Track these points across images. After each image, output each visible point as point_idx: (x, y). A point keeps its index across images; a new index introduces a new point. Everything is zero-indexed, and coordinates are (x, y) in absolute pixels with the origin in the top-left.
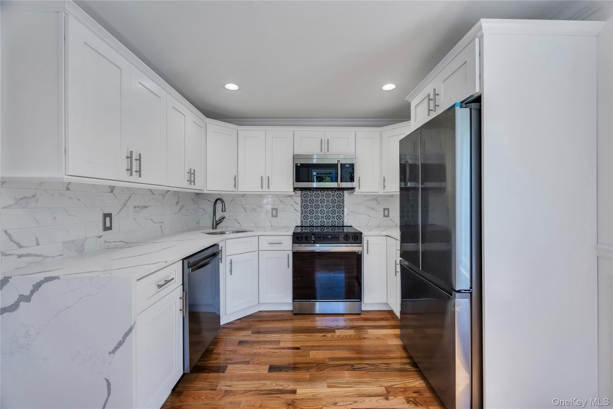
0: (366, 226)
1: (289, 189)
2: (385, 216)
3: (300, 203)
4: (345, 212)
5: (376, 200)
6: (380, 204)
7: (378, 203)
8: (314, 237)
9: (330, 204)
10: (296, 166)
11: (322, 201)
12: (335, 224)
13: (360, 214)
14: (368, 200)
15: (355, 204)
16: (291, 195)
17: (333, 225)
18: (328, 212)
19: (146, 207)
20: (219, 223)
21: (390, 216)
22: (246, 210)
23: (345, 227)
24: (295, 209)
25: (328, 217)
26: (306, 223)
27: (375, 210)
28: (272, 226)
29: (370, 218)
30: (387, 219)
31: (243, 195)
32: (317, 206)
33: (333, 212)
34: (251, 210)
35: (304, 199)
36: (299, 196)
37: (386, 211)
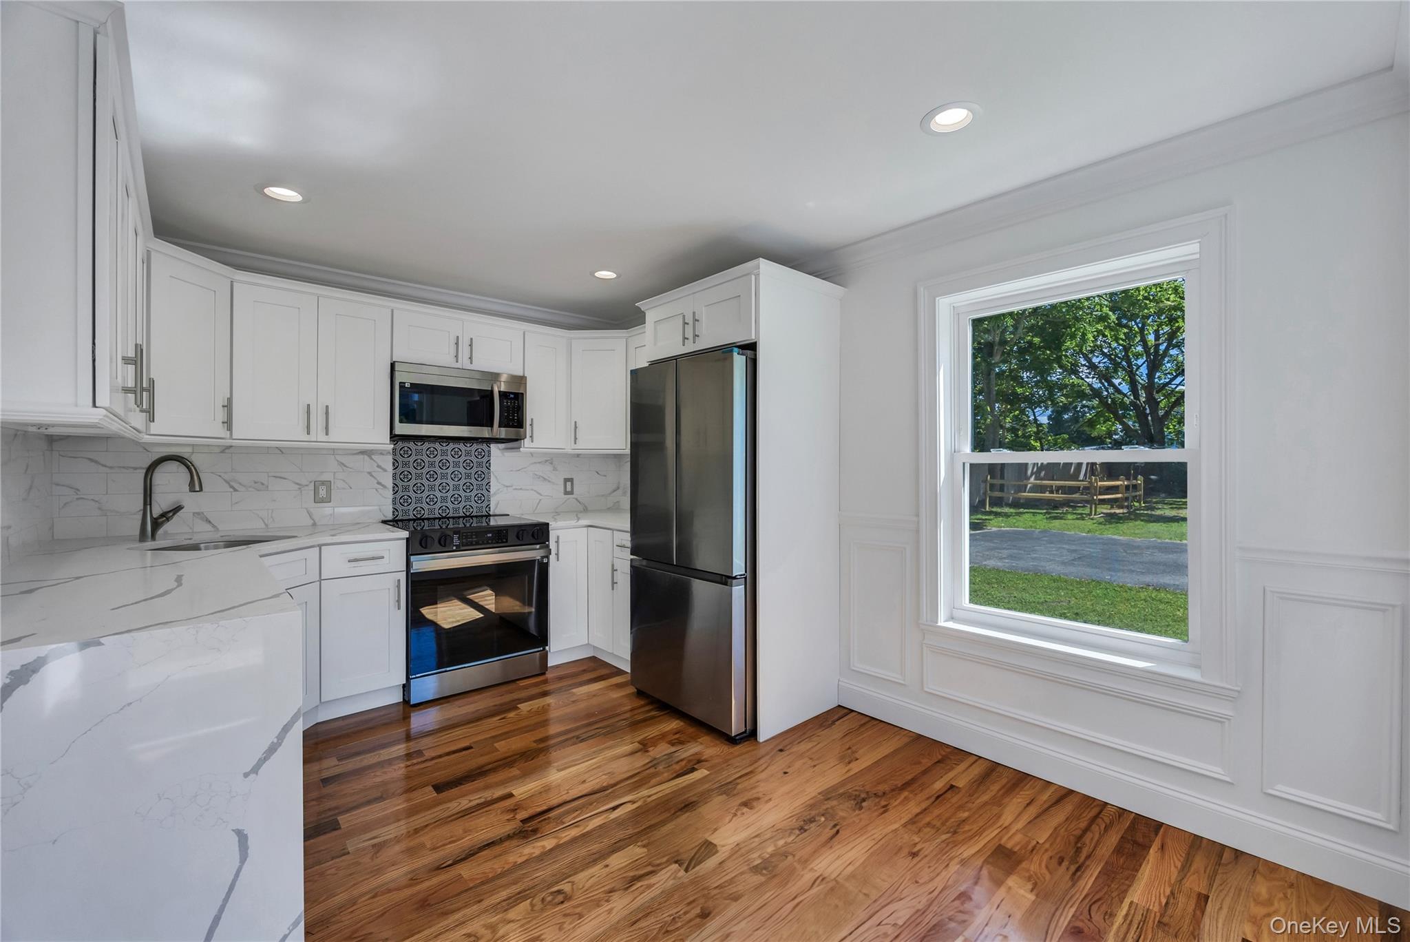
1: (380, 437)
2: (566, 493)
3: (390, 468)
4: (491, 487)
5: (551, 463)
6: (557, 471)
7: (555, 469)
8: (459, 538)
9: (461, 470)
10: (400, 387)
11: (444, 464)
12: (472, 512)
13: (521, 489)
14: (535, 463)
15: (512, 471)
16: (368, 450)
17: (468, 514)
18: (456, 488)
20: (162, 523)
21: (575, 493)
22: (232, 487)
23: (492, 518)
24: (379, 483)
25: (456, 499)
27: (549, 481)
28: (314, 524)
29: (541, 497)
30: (568, 499)
31: (224, 448)
32: (432, 476)
33: (468, 487)
34: (250, 487)
35: (400, 459)
36: (389, 453)
37: (569, 484)
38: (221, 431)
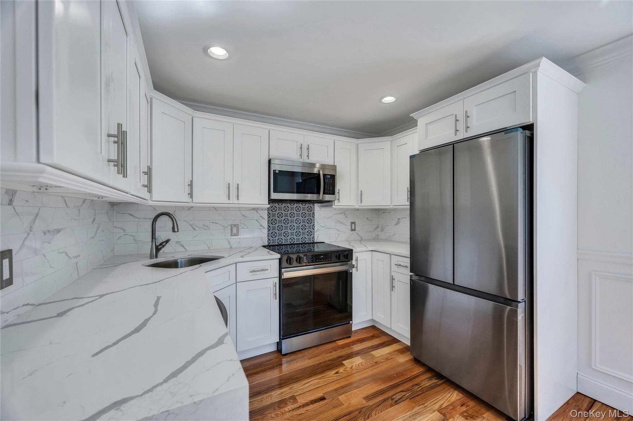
0: (336, 241)
1: (263, 202)
2: (352, 230)
3: (266, 217)
4: (315, 227)
5: (345, 214)
6: (348, 218)
7: (346, 217)
8: (306, 258)
9: (301, 218)
10: (274, 173)
11: (292, 215)
12: (306, 241)
13: (330, 228)
14: (337, 214)
15: (325, 218)
16: (256, 208)
17: (304, 242)
18: (298, 228)
20: (161, 248)
21: (356, 230)
22: (193, 228)
23: (315, 244)
24: (261, 225)
25: (298, 234)
26: (274, 241)
27: (344, 224)
28: (231, 248)
29: (339, 232)
30: (353, 233)
31: (189, 208)
32: (286, 221)
33: (304, 227)
34: (202, 228)
35: (271, 213)
36: (266, 209)
37: (353, 225)
38: (187, 199)
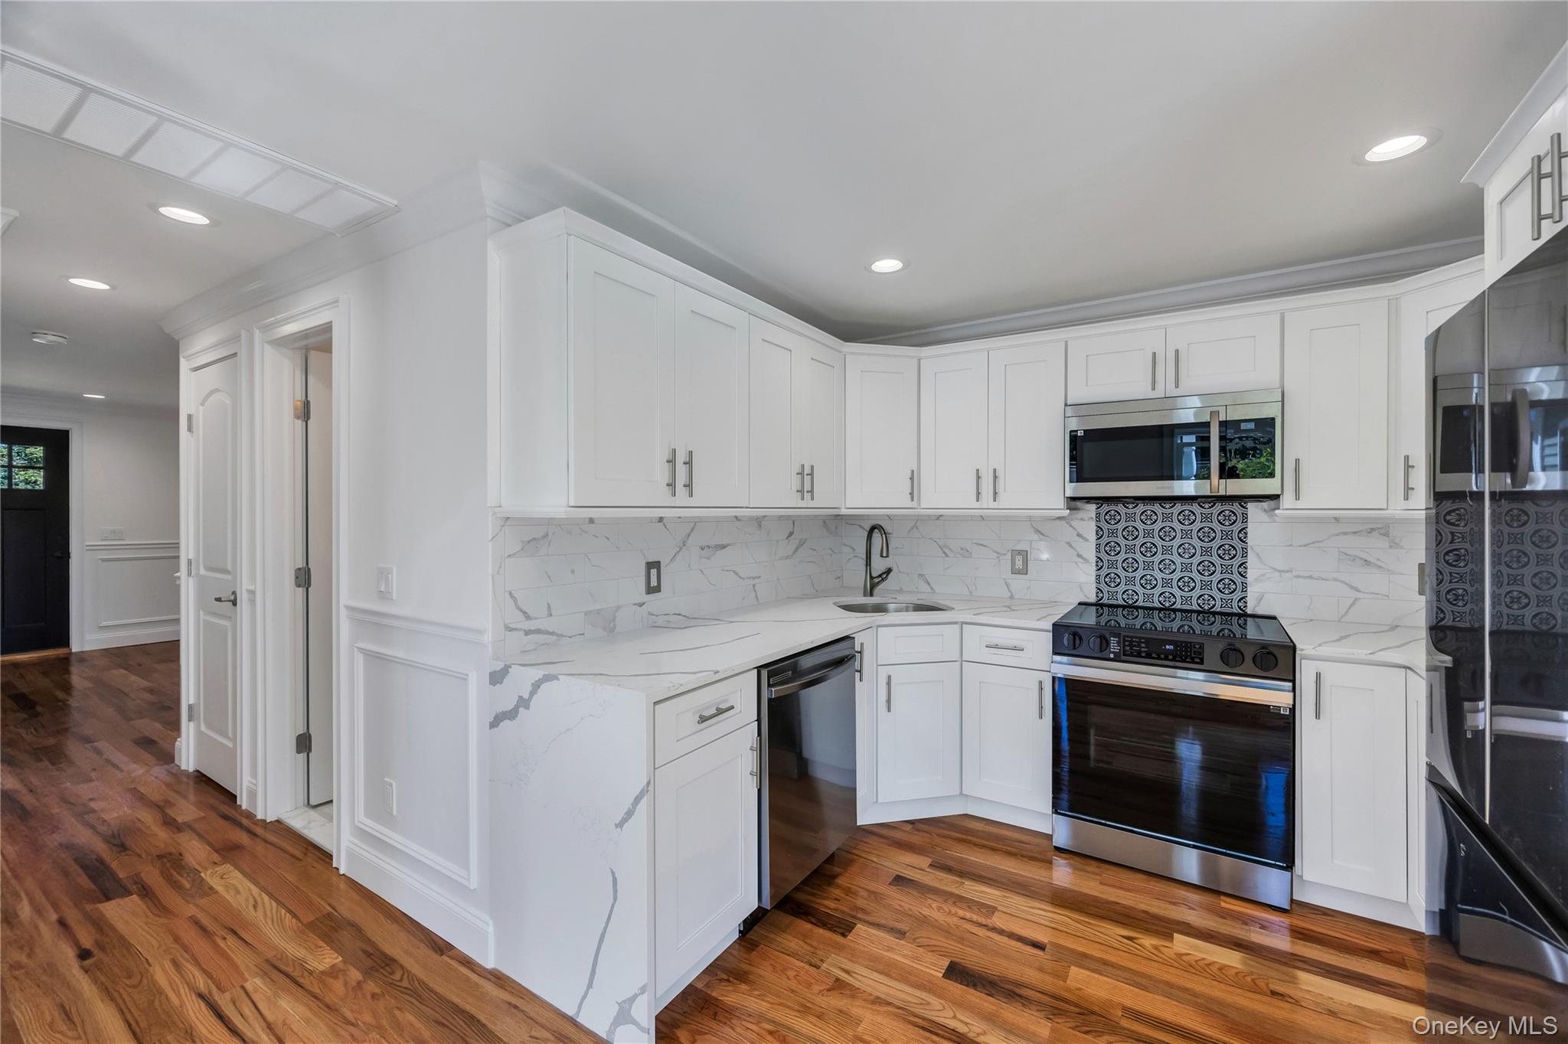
0: (1339, 621)
1: (1054, 501)
3: (1092, 537)
4: (1248, 570)
5: (1386, 535)
6: (1402, 547)
8: (1118, 643)
9: (1196, 542)
10: (1071, 436)
11: (1166, 534)
12: (1214, 606)
13: (1310, 577)
14: (1343, 535)
15: (1291, 545)
17: (1206, 608)
18: (1186, 568)
19: (724, 547)
20: (880, 583)
22: (945, 553)
23: (1249, 620)
24: (1079, 556)
25: (1186, 584)
26: (1113, 595)
27: (1380, 567)
28: (1012, 597)
29: (1359, 595)
32: (1149, 550)
33: (1207, 568)
34: (957, 553)
35: (1105, 526)
36: (1092, 518)
38: (907, 503)
